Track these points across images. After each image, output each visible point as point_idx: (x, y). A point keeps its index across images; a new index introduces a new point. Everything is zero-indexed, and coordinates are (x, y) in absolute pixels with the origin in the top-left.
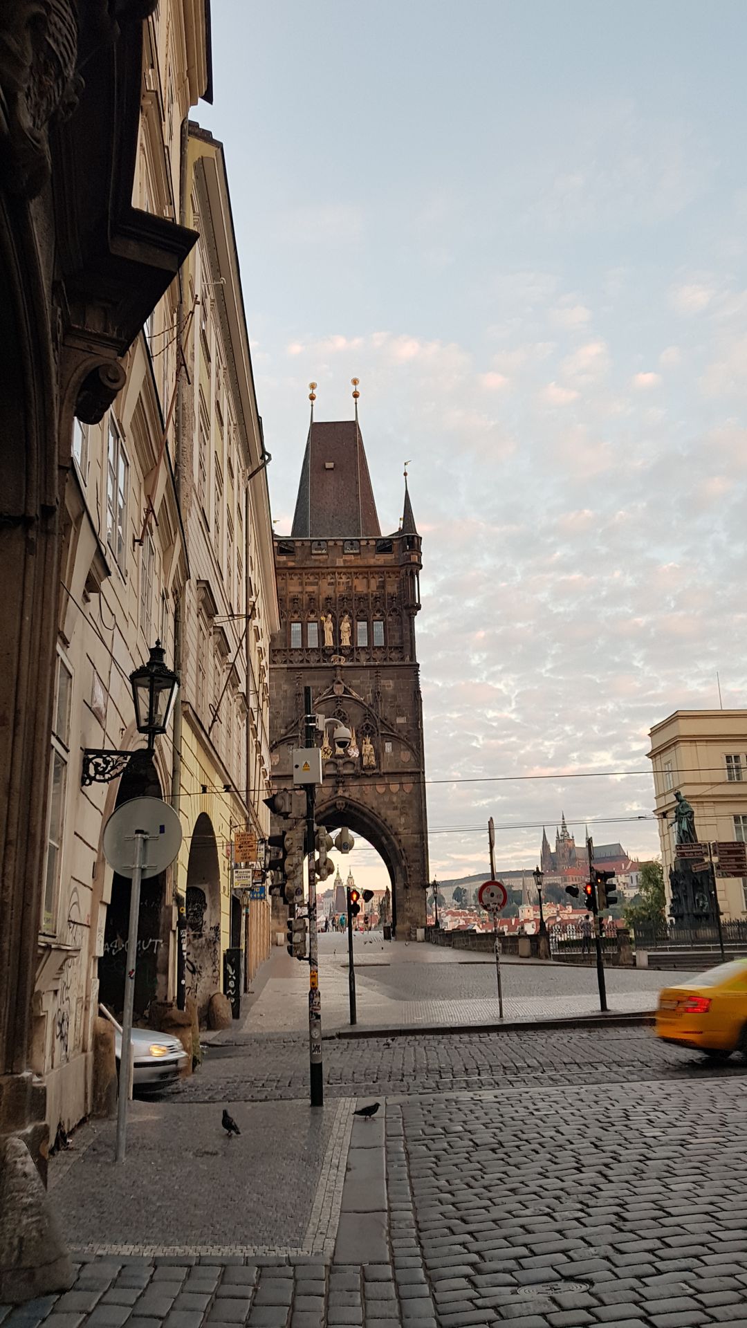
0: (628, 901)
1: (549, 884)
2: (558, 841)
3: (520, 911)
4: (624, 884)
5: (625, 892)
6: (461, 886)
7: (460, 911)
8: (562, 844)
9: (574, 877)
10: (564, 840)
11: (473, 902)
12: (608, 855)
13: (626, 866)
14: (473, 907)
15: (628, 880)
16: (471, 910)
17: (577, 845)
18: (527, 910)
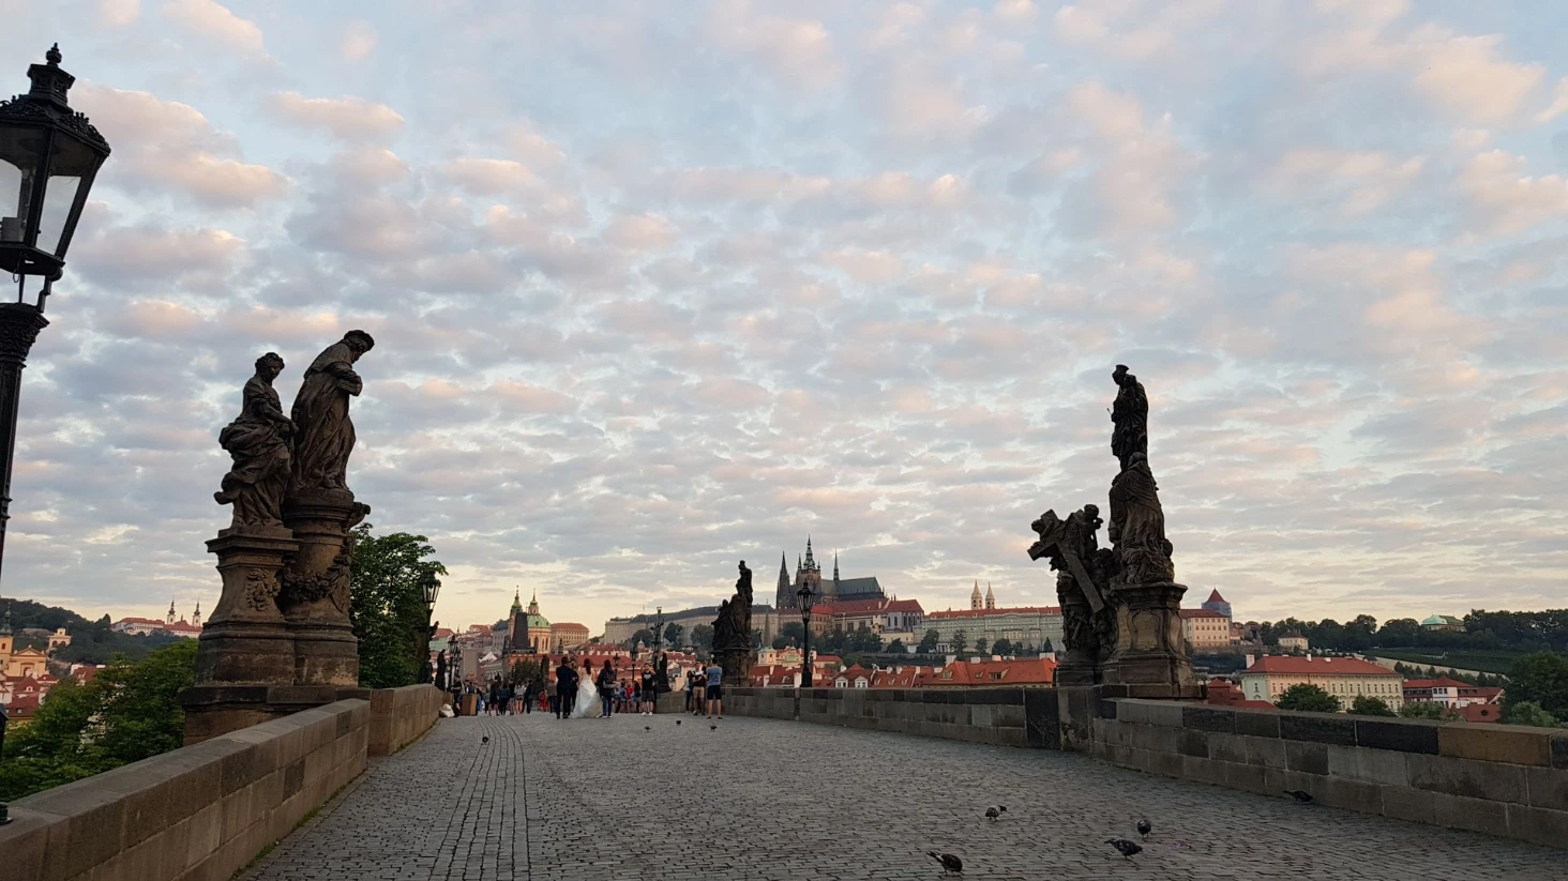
0: (884, 648)
1: (789, 624)
2: (800, 571)
3: (760, 655)
4: (880, 626)
5: (882, 636)
6: (675, 622)
7: (674, 652)
8: (805, 576)
9: (819, 615)
10: (809, 569)
11: (690, 642)
12: (861, 591)
13: (883, 605)
14: (690, 649)
15: (884, 622)
16: (689, 653)
17: (823, 577)
18: (768, 655)
